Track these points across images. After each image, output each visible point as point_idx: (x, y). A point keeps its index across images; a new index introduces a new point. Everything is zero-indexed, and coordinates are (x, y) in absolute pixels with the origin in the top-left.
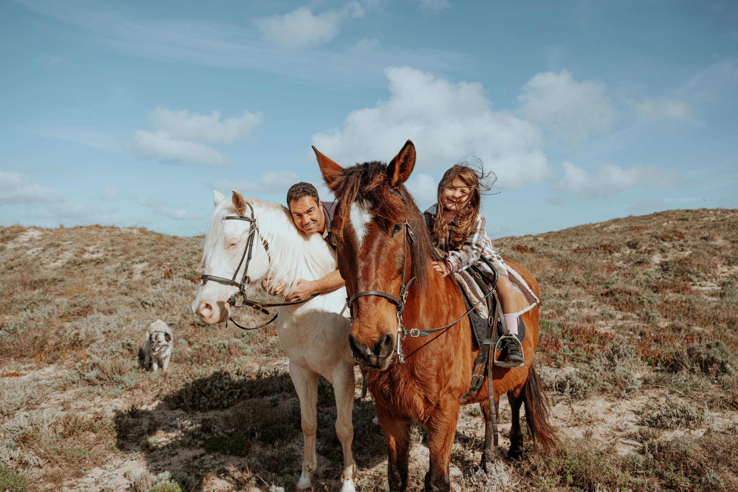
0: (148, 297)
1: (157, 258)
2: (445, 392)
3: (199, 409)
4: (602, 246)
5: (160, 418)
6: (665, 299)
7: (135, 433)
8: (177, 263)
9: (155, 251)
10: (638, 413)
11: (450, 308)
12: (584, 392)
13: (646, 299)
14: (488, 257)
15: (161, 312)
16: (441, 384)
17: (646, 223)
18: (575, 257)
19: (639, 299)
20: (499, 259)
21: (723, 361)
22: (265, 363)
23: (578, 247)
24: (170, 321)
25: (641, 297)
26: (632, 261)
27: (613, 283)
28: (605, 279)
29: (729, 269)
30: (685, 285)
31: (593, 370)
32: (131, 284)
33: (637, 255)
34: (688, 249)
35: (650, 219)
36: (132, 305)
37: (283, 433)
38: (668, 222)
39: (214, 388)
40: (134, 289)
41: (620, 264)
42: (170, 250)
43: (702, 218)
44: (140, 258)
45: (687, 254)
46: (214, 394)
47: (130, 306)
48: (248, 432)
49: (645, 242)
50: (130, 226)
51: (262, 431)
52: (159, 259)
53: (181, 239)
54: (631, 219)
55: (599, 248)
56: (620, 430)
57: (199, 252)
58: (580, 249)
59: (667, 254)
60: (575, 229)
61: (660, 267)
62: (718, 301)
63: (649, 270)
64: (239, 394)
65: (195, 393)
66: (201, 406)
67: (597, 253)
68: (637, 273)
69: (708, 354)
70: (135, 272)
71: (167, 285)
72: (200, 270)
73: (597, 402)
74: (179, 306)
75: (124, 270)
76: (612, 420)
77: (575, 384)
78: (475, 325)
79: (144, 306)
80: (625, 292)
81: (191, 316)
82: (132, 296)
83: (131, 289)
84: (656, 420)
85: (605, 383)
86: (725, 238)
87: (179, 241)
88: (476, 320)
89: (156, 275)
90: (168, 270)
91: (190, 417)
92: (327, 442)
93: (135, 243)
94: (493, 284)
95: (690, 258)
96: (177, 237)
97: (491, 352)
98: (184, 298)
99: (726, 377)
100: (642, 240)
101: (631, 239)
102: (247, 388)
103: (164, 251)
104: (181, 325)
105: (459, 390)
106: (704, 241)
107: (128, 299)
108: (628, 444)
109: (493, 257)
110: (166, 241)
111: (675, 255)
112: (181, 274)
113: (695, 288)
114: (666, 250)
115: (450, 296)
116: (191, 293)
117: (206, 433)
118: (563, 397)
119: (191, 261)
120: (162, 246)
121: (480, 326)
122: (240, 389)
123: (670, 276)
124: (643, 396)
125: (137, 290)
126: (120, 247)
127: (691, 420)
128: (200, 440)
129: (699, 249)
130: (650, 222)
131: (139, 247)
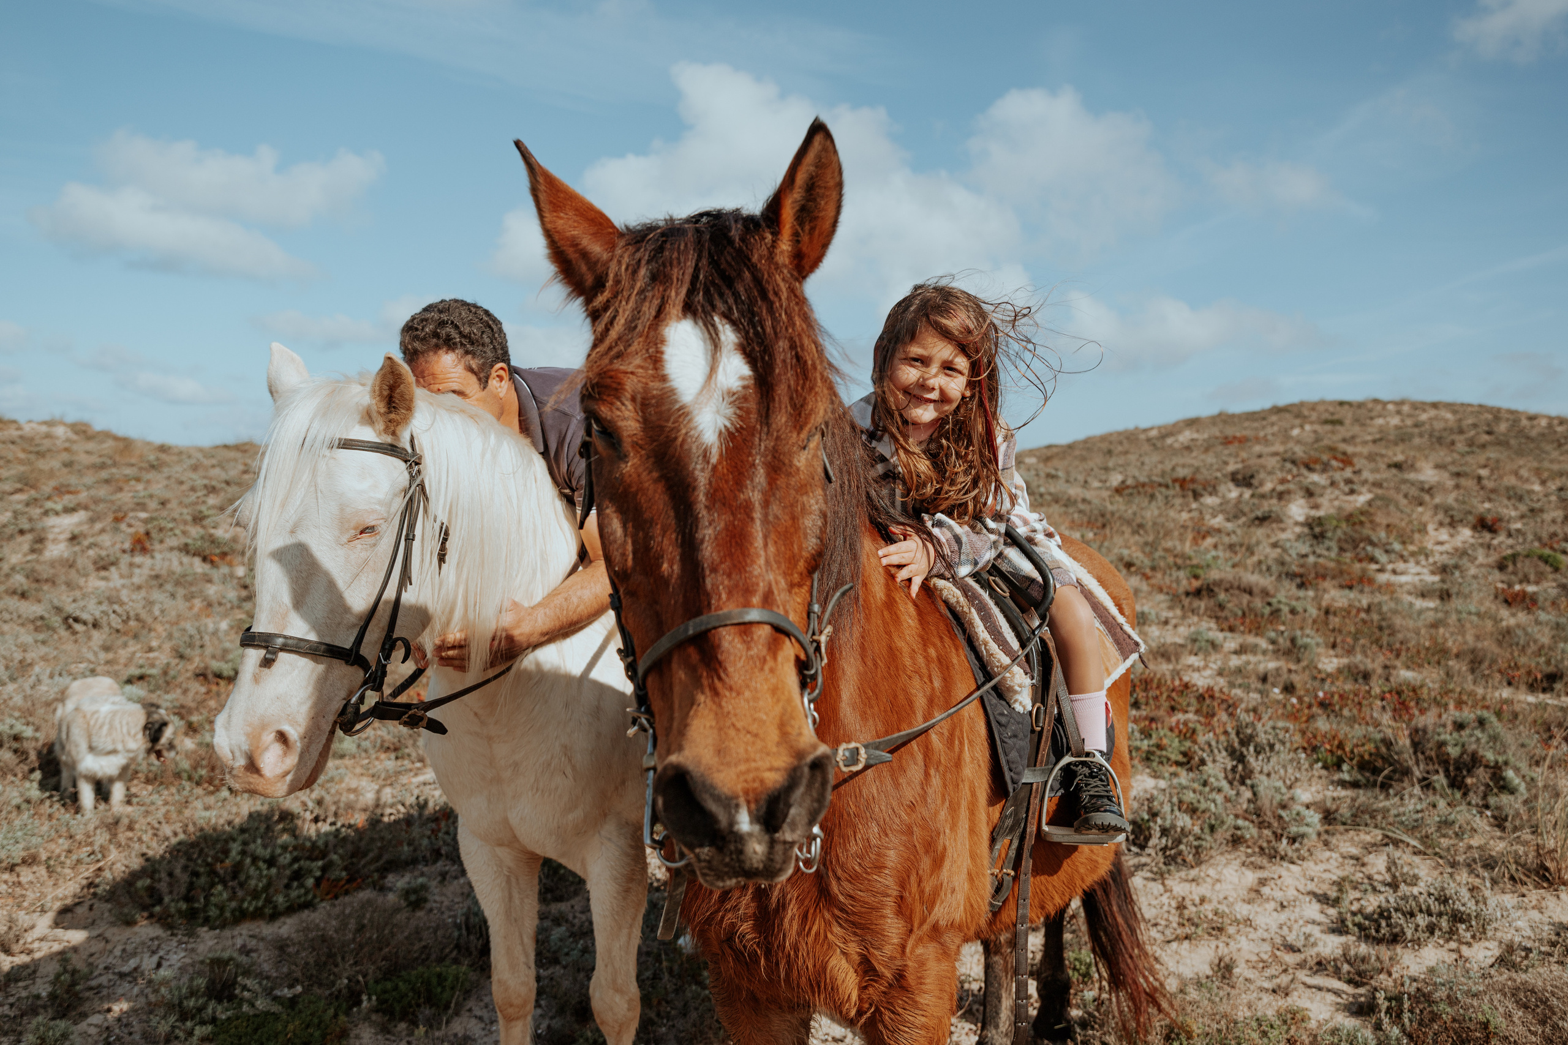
0: (81, 603)
1: (112, 502)
2: (920, 939)
3: (207, 921)
4: (1175, 481)
5: (93, 950)
6: (1324, 604)
7: (12, 1005)
8: (164, 513)
9: (107, 481)
10: (1323, 899)
11: (933, 689)
12: (1197, 848)
13: (1287, 604)
14: (1022, 531)
15: (120, 642)
16: (909, 920)
17: (1256, 429)
18: (1119, 505)
19: (1269, 604)
20: (1050, 535)
21: (1497, 762)
22: (390, 779)
23: (1123, 482)
24: (141, 667)
25: (1274, 601)
26: (1244, 514)
27: (1208, 566)
28: (1190, 558)
29: (1452, 536)
30: (1364, 571)
31: (1207, 789)
32: (38, 567)
33: (1256, 501)
34: (1364, 490)
35: (1264, 419)
36: (39, 623)
37: (439, 990)
38: (1302, 427)
39: (248, 861)
40: (47, 581)
41: (1218, 521)
42: (148, 482)
43: (1372, 418)
44: (68, 500)
45: (1362, 499)
46: (248, 877)
47: (32, 627)
48: (340, 991)
49: (1270, 473)
50: (47, 418)
51: (379, 987)
52: (119, 503)
53: (180, 453)
54: (1223, 419)
55: (1170, 483)
56: (1292, 949)
57: (224, 485)
58: (1128, 487)
59: (1320, 500)
60: (1103, 438)
61: (1306, 530)
62: (1436, 610)
63: (1283, 536)
64: (318, 874)
65: (196, 874)
66: (213, 912)
67: (1167, 497)
68: (1258, 543)
69: (1463, 746)
70: (51, 536)
71: (137, 571)
72: (226, 531)
73: (1225, 871)
74: (167, 626)
75: (22, 532)
76: (1267, 918)
77: (1174, 826)
78: (1000, 734)
79: (69, 627)
80: (1239, 588)
81: (198, 651)
82: (39, 601)
83: (37, 581)
84: (1376, 921)
85: (1240, 822)
86: (1438, 467)
87: (175, 458)
88: (1003, 720)
89: (108, 543)
90: (142, 530)
91: (180, 943)
92: (561, 1011)
93: (55, 463)
94: (1042, 611)
95: (1372, 510)
96: (170, 448)
97: (1034, 803)
98: (181, 604)
99: (1505, 799)
100: (1264, 467)
101: (1239, 466)
102: (342, 857)
103: (133, 483)
104: (168, 678)
105: (960, 928)
106: (1394, 471)
107: (30, 609)
108: (1320, 989)
109: (1034, 531)
110: (141, 456)
111: (1336, 503)
112: (173, 542)
113: (1382, 578)
114: (1318, 491)
115: (932, 652)
116: (201, 591)
117: (220, 1001)
118: (1143, 860)
119: (203, 508)
120: (128, 471)
121: (1015, 736)
122: (323, 858)
123: (1328, 549)
124: (1328, 854)
125: (54, 583)
126: (13, 472)
127: (1462, 921)
128: (203, 1023)
129: (1388, 489)
130: (1264, 427)
131: (65, 470)
